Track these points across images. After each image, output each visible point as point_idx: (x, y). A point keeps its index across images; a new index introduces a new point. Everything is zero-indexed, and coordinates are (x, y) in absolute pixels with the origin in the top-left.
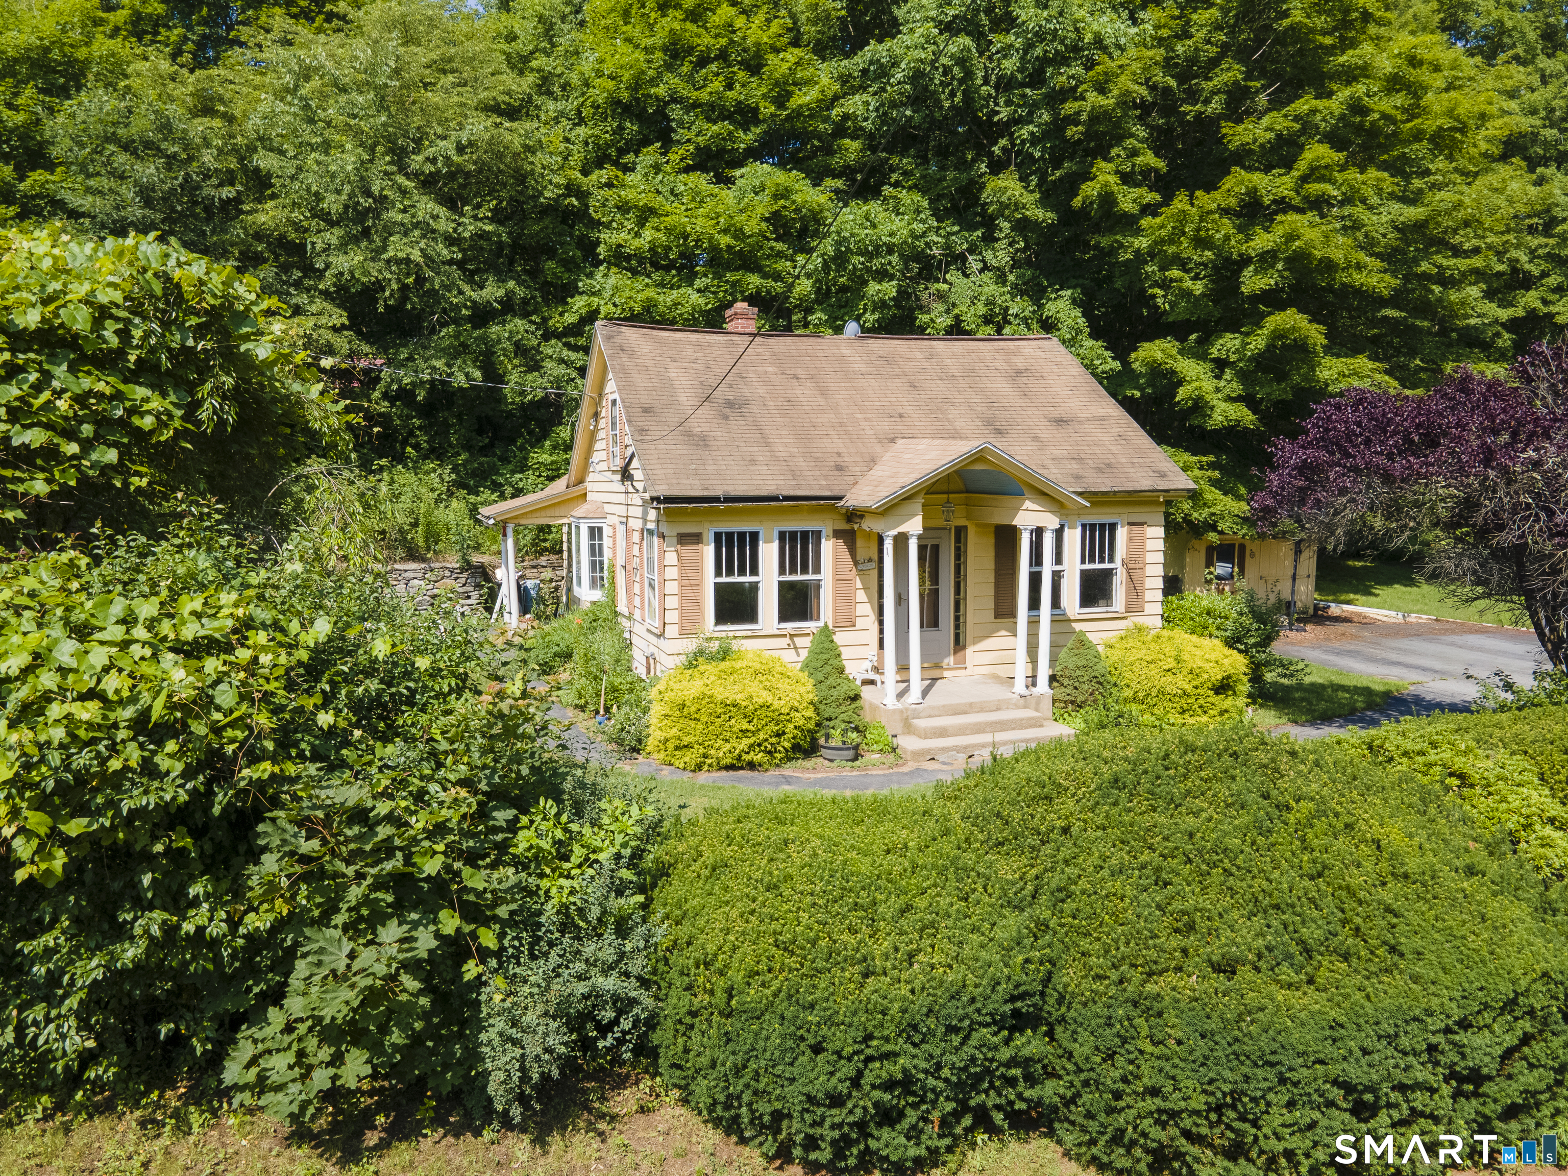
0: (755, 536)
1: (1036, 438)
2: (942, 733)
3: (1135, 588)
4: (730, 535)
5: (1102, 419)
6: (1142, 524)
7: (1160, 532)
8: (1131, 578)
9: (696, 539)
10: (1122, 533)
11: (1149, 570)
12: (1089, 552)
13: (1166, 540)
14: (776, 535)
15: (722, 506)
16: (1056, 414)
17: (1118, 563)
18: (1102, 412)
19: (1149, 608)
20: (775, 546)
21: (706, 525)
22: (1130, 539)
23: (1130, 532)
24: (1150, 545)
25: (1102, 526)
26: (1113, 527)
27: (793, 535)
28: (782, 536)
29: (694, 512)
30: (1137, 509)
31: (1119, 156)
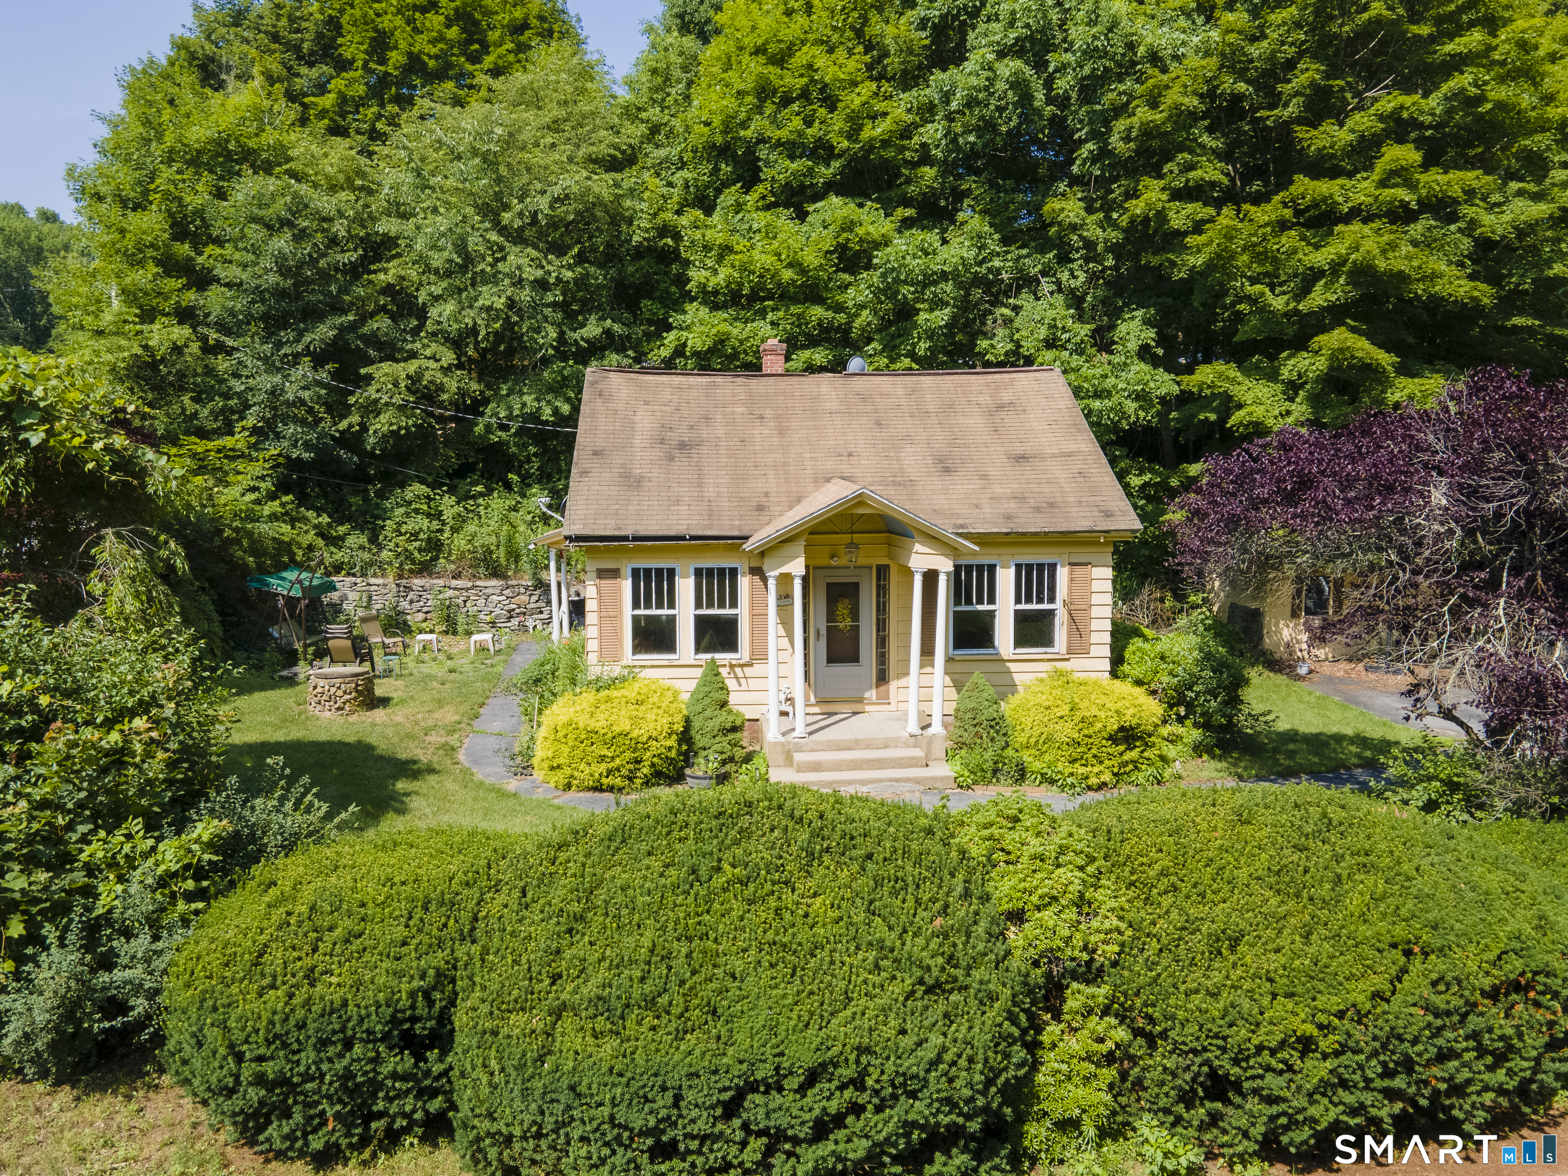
0: (672, 572)
1: (984, 477)
2: (816, 767)
3: (1078, 629)
4: (648, 571)
5: (1070, 455)
6: (1086, 564)
7: (1108, 573)
8: (1072, 619)
9: (614, 573)
10: (1062, 574)
11: (1095, 612)
12: (1024, 592)
13: (1114, 582)
14: (692, 571)
15: (631, 544)
16: (1019, 449)
17: (1058, 605)
18: (1073, 447)
19: (1095, 651)
20: (691, 581)
21: (624, 561)
22: (1072, 580)
23: (1071, 573)
24: (1096, 586)
25: (1041, 566)
26: (1053, 567)
27: (710, 571)
28: (698, 573)
29: (607, 550)
30: (1080, 550)
31: (1171, 172)
